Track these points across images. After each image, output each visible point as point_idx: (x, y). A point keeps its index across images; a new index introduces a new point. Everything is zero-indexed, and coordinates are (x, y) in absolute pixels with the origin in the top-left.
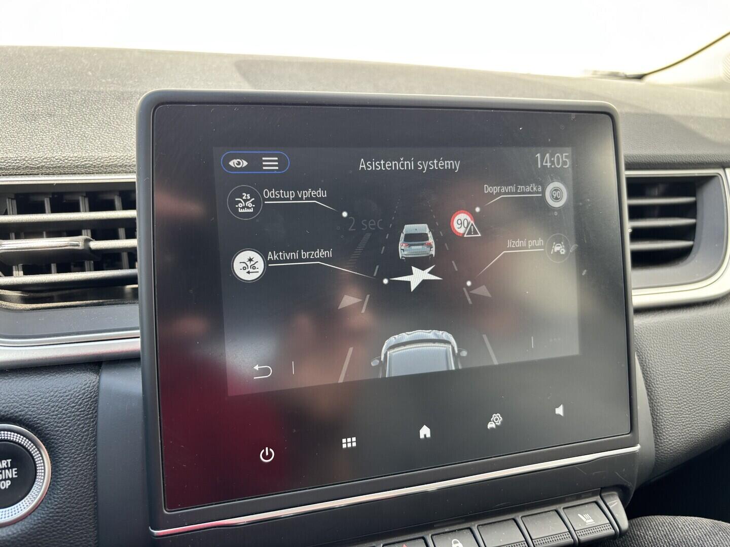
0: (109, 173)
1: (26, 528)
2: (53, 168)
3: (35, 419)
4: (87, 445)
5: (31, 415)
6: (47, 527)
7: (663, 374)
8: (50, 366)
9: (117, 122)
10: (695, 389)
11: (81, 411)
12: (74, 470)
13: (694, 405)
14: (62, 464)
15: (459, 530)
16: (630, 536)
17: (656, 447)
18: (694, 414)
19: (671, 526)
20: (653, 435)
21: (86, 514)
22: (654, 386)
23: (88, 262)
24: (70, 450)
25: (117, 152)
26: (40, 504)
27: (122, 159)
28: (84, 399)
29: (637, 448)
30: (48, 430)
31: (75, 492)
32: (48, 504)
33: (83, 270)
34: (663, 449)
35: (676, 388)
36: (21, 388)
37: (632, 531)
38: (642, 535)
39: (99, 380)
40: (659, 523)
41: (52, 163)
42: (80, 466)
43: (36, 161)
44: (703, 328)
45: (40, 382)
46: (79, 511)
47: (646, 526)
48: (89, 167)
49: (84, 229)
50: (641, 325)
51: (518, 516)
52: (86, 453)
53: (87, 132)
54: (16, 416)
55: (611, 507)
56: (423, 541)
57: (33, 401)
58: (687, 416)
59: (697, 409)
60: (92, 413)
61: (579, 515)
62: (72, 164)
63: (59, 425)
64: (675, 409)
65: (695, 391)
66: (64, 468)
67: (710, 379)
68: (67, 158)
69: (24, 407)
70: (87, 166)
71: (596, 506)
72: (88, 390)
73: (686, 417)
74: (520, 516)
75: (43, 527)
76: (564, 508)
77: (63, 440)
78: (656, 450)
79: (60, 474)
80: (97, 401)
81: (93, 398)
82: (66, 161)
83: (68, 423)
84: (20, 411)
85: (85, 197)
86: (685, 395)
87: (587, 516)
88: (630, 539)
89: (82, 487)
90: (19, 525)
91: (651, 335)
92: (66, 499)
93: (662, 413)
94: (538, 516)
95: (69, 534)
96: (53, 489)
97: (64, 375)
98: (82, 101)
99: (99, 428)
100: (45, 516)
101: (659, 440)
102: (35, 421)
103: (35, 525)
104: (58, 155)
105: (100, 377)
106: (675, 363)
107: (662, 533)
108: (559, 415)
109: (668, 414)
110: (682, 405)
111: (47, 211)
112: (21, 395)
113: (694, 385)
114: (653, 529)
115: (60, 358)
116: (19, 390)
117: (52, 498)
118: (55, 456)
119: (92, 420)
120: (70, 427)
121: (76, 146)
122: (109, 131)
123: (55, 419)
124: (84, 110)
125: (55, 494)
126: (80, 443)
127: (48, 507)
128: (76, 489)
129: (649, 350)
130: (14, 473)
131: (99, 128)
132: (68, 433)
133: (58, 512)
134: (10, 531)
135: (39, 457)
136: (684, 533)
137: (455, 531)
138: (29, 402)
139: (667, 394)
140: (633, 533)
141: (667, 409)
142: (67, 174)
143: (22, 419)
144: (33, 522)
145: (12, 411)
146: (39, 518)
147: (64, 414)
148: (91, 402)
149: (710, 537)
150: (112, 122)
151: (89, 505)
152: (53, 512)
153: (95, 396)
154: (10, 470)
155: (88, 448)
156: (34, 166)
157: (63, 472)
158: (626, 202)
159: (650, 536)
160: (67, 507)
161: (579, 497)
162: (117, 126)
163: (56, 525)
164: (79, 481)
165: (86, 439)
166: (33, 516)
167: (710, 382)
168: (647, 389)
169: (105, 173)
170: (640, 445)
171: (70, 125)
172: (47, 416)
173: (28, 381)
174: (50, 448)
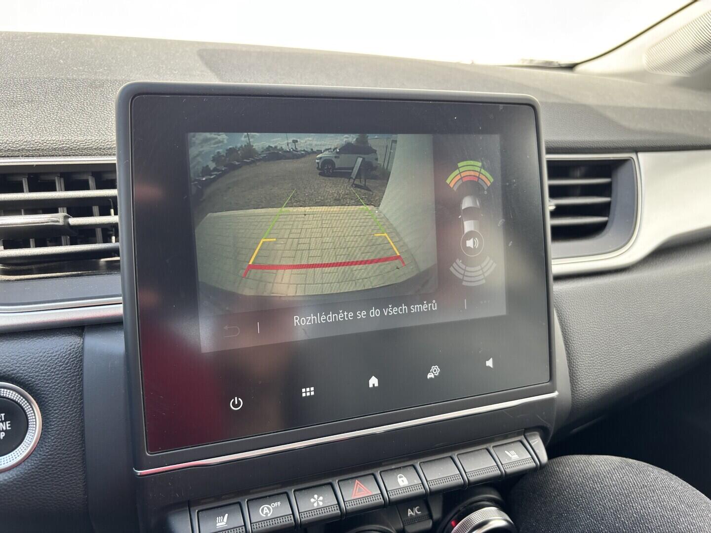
0: (84, 155)
1: (21, 473)
2: (32, 150)
3: (26, 377)
4: (75, 399)
5: (22, 374)
6: (40, 472)
7: (579, 332)
8: (37, 330)
9: (91, 108)
10: (606, 344)
11: (68, 370)
12: (64, 420)
13: (605, 358)
14: (52, 416)
15: (404, 467)
16: (550, 472)
17: (572, 395)
18: (605, 365)
19: (585, 463)
20: (569, 384)
21: (75, 459)
22: (571, 342)
23: (65, 237)
24: (60, 403)
25: (92, 135)
26: (33, 451)
27: (97, 143)
28: (70, 359)
29: (555, 394)
30: (39, 387)
31: (65, 440)
32: (41, 451)
33: (60, 244)
34: (578, 396)
35: (590, 344)
36: (11, 350)
37: (552, 467)
38: (561, 470)
39: (83, 342)
40: (575, 461)
41: (32, 146)
42: (69, 417)
43: (17, 144)
44: (613, 292)
45: (29, 344)
46: (70, 457)
47: (564, 463)
48: (67, 149)
49: (60, 207)
50: (561, 290)
51: (455, 455)
52: (74, 406)
53: (63, 118)
54: (9, 375)
55: (533, 445)
56: (373, 476)
57: (23, 361)
58: (599, 367)
59: (608, 361)
60: (78, 371)
61: (506, 452)
62: (50, 146)
63: (48, 381)
64: (589, 362)
65: (606, 346)
66: (54, 420)
67: (619, 336)
68: (45, 141)
69: (16, 366)
70: (65, 148)
71: (520, 444)
72: (73, 351)
73: (599, 369)
74: (456, 454)
75: (37, 472)
76: (493, 447)
77: (52, 394)
78: (573, 397)
79: (51, 425)
80: (82, 361)
81: (79, 357)
82: (45, 144)
83: (57, 380)
84: (12, 370)
85: (61, 177)
86: (597, 350)
87: (513, 452)
88: (550, 474)
89: (71, 435)
90: (14, 471)
91: (569, 299)
92: (57, 446)
93: (578, 365)
94: (472, 453)
95: (60, 478)
96: (44, 439)
97: (51, 337)
98: (56, 88)
99: (84, 384)
100: (38, 462)
101: (575, 388)
102: (26, 378)
103: (29, 470)
104: (37, 138)
105: (83, 339)
106: (589, 322)
107: (578, 468)
108: (490, 367)
109: (583, 366)
110: (595, 358)
111: (25, 190)
112: (13, 356)
113: (605, 341)
114: (570, 465)
115: (47, 323)
116: (10, 352)
117: (43, 446)
118: (46, 409)
119: (78, 377)
120: (58, 383)
121: (54, 131)
122: (84, 116)
123: (44, 376)
124: (59, 96)
125: (46, 443)
126: (68, 398)
127: (40, 455)
128: (66, 437)
129: (568, 311)
130: (8, 425)
131: (74, 114)
132: (57, 389)
133: (49, 459)
134: (6, 476)
135: (30, 411)
136: (596, 468)
137: (400, 468)
138: (20, 362)
139: (582, 349)
140: (553, 469)
141: (582, 362)
142: (46, 156)
143: (14, 377)
144: (27, 468)
145: (5, 370)
146: (33, 464)
147: (52, 372)
148: (77, 361)
149: (618, 471)
150: (85, 108)
151: (78, 452)
152: (45, 458)
153: (80, 357)
154: (4, 423)
155: (76, 402)
156: (15, 149)
157: (53, 423)
158: (547, 182)
159: (568, 472)
160: (58, 454)
161: (506, 437)
162: (91, 112)
163: (48, 470)
164: (68, 430)
165: (73, 394)
166: (26, 463)
167: (619, 339)
168: (565, 344)
169: (81, 155)
170: (558, 392)
171: (47, 110)
172: (37, 374)
173: (17, 344)
174: (41, 402)
